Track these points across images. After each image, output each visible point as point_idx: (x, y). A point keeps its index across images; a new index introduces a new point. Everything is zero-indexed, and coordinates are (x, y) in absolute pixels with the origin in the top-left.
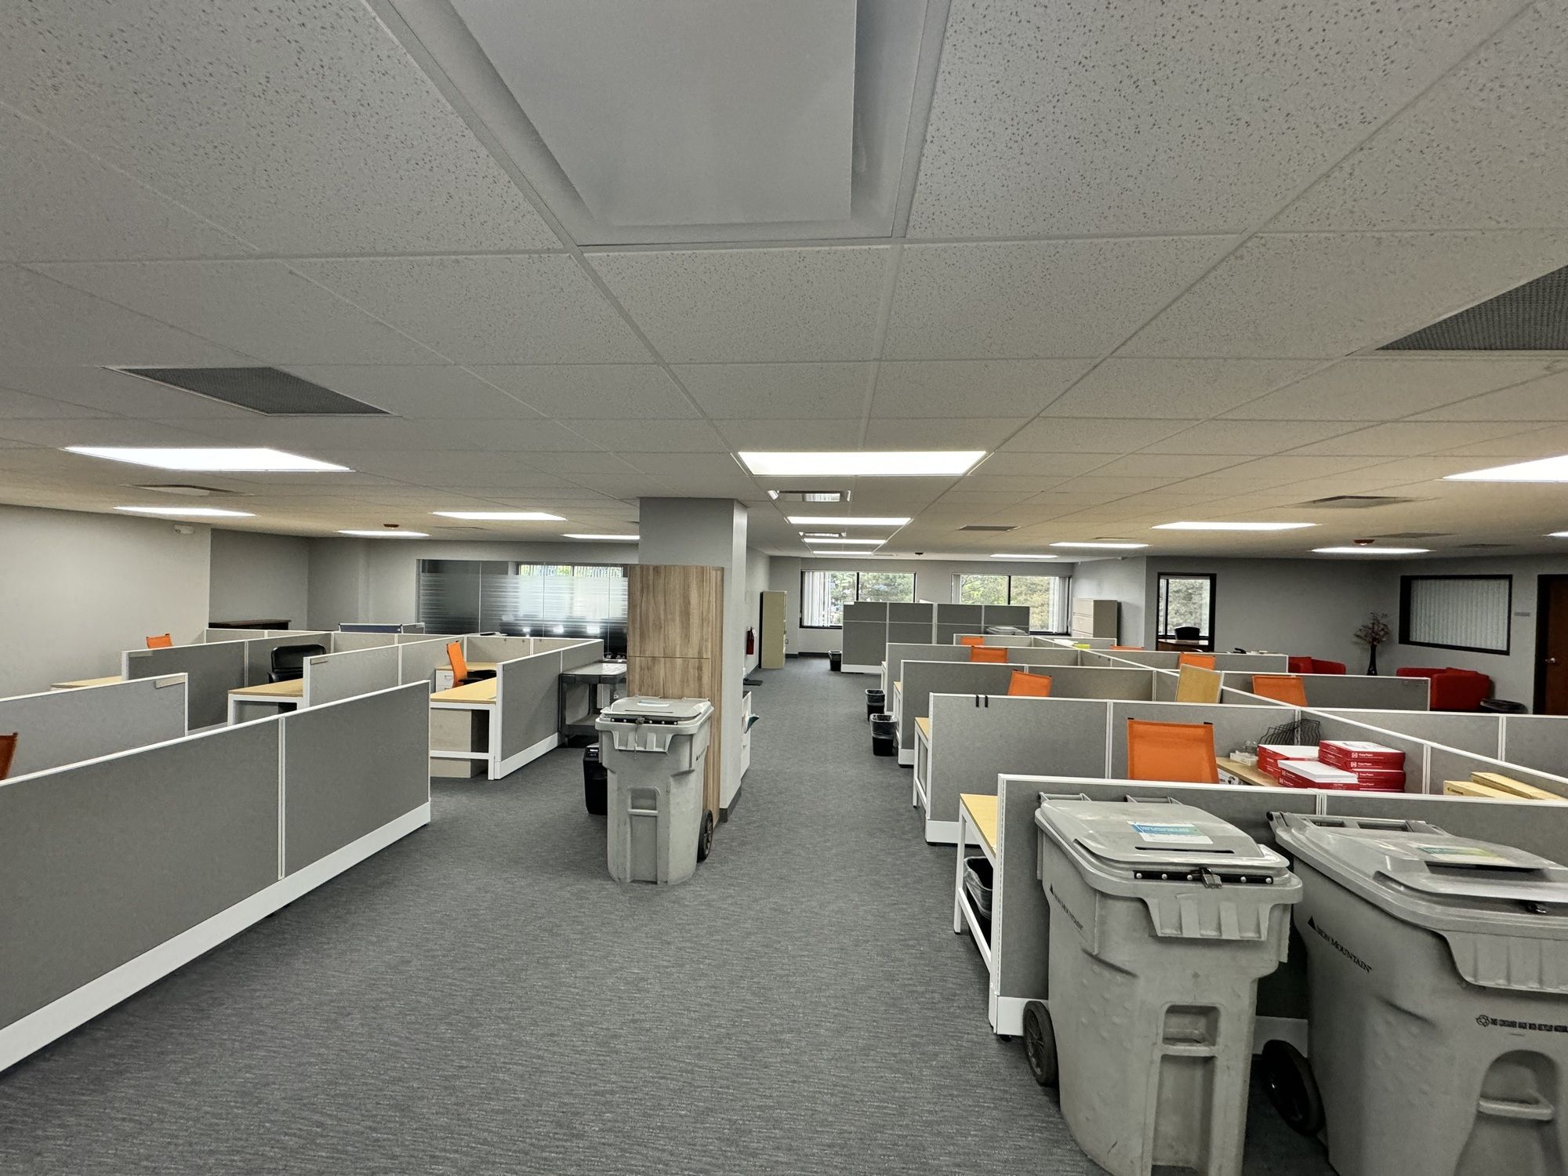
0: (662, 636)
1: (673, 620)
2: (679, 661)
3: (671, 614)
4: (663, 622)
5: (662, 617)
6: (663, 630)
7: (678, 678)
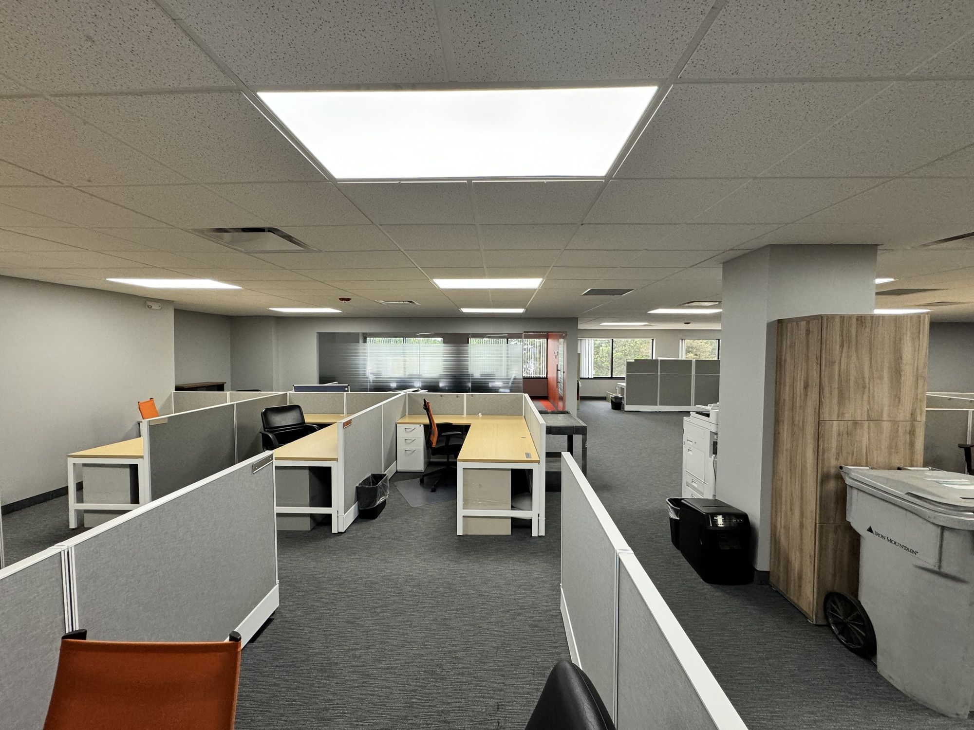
0: (865, 398)
1: (881, 378)
2: (886, 426)
3: (877, 371)
4: (867, 380)
5: (867, 375)
6: (867, 389)
7: (884, 445)
